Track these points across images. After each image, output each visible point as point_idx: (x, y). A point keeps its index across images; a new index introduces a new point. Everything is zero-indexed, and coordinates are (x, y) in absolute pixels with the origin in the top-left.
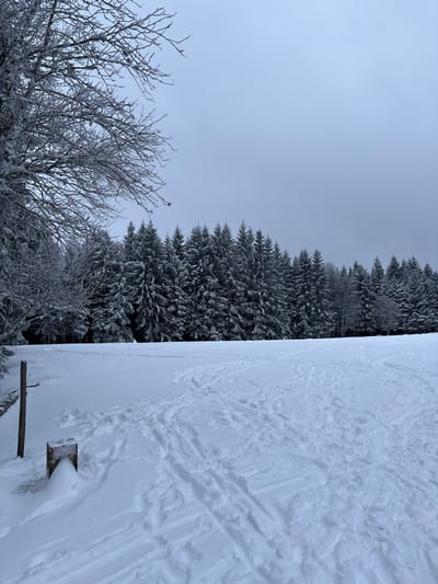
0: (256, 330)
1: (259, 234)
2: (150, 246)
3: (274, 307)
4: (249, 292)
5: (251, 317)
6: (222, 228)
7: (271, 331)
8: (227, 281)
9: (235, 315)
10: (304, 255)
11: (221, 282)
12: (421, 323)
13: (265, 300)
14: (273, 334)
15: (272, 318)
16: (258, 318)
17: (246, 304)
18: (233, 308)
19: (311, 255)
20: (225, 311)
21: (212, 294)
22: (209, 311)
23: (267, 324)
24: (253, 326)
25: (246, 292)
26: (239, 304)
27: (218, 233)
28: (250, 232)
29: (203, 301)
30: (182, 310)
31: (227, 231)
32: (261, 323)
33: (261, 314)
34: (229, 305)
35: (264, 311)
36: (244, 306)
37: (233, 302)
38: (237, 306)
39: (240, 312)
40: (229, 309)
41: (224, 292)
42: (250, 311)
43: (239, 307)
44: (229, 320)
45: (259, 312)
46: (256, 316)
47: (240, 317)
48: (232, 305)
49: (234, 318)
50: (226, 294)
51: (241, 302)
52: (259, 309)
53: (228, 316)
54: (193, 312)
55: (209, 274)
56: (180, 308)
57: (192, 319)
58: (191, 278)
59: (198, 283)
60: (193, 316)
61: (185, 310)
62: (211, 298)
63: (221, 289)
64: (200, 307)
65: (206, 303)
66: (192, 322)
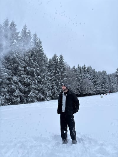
0: (31, 94)
1: (35, 35)
4: (28, 68)
5: (28, 85)
6: (10, 23)
7: (40, 94)
8: (11, 57)
9: (16, 83)
10: (55, 56)
12: (98, 91)
13: (38, 75)
14: (42, 96)
15: (42, 86)
16: (33, 86)
17: (26, 76)
18: (15, 78)
19: (58, 57)
20: (9, 79)
23: (38, 90)
24: (29, 91)
25: (25, 67)
28: (29, 33)
32: (35, 89)
33: (35, 84)
34: (12, 76)
35: (37, 81)
36: (24, 77)
37: (15, 74)
38: (18, 77)
39: (20, 81)
40: (12, 78)
41: (9, 65)
42: (27, 81)
43: (20, 78)
44: (11, 86)
45: (33, 82)
46: (32, 84)
47: (20, 84)
48: (14, 76)
49: (16, 85)
50: (10, 67)
51: (22, 74)
52: (34, 80)
53: (11, 84)
63: (7, 63)
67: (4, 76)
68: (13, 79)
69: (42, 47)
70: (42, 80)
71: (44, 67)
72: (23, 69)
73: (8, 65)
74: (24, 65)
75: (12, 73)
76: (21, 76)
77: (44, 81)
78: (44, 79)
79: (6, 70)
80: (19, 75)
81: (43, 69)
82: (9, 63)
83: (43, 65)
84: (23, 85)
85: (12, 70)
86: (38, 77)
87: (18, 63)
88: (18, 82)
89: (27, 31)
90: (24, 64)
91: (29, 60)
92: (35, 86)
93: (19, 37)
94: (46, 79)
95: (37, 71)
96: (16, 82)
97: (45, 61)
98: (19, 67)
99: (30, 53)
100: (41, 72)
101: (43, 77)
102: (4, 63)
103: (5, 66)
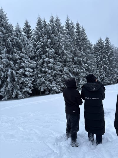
0: (81, 82)
1: (78, 24)
2: (2, 26)
3: (90, 67)
4: (75, 58)
5: (77, 74)
8: (60, 51)
9: (67, 73)
11: (57, 53)
16: (82, 74)
17: (74, 66)
20: (61, 71)
21: (50, 60)
22: (50, 71)
24: (79, 80)
25: (72, 58)
26: (69, 67)
27: (52, 22)
28: (72, 23)
29: (45, 65)
30: (29, 72)
31: (58, 20)
32: (84, 77)
33: (83, 72)
34: (63, 67)
35: (85, 70)
36: (73, 68)
37: (65, 65)
38: (68, 68)
39: (70, 71)
40: (63, 70)
41: (59, 59)
42: (76, 70)
43: (70, 68)
44: (64, 76)
45: (82, 70)
46: (81, 73)
47: (70, 74)
48: (65, 67)
49: (67, 75)
50: (60, 60)
51: (71, 65)
52: (82, 69)
53: (63, 74)
54: (39, 73)
55: (48, 47)
56: (28, 70)
57: (38, 78)
58: (36, 51)
59: (41, 53)
60: (39, 75)
61: (32, 72)
62: (51, 63)
63: (57, 57)
64: (44, 69)
65: (48, 66)
66: (39, 80)
67: (57, 68)
68: (65, 70)
69: (86, 35)
70: (90, 68)
71: (90, 55)
72: (71, 60)
74: (71, 56)
75: (62, 65)
77: (91, 68)
78: (92, 67)
79: (58, 63)
81: (90, 56)
83: (89, 53)
84: (73, 74)
85: (62, 63)
86: (85, 65)
87: (66, 55)
89: (70, 22)
91: (75, 50)
92: (83, 74)
93: (64, 30)
94: (93, 66)
95: (84, 59)
97: (90, 49)
98: (68, 59)
99: (75, 44)
100: (87, 60)
101: (90, 65)
102: (55, 57)
103: (56, 60)
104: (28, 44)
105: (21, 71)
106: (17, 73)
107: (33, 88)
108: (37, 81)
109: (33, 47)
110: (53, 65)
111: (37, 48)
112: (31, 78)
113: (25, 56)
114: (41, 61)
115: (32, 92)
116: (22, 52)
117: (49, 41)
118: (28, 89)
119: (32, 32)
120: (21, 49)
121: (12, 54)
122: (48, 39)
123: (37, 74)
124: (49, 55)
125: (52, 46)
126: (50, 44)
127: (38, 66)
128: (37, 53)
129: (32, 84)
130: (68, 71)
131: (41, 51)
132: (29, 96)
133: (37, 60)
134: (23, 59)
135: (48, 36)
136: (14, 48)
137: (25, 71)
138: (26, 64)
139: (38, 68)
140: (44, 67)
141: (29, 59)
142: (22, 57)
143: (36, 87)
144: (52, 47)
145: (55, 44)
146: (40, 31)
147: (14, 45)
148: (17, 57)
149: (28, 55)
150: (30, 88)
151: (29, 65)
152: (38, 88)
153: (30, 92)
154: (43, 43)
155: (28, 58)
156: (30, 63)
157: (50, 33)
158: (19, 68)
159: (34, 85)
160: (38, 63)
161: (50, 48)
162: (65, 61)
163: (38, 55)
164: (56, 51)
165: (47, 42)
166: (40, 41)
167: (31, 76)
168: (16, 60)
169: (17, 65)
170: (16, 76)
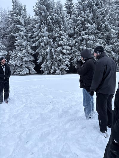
2: (43, 3)
8: (103, 26)
9: (109, 52)
11: (99, 28)
21: (90, 37)
26: (113, 44)
29: (84, 42)
30: (67, 49)
34: (105, 45)
36: (117, 45)
37: (108, 43)
38: (111, 45)
39: (113, 50)
40: (104, 47)
43: (113, 46)
47: (113, 53)
48: (107, 45)
49: (109, 54)
50: (102, 36)
51: (115, 42)
54: (77, 51)
55: (89, 22)
56: (65, 48)
57: (76, 56)
58: (75, 27)
59: (81, 30)
60: (76, 54)
61: (70, 50)
62: (90, 40)
63: (99, 33)
64: (81, 47)
65: (86, 44)
66: (76, 58)
68: (106, 48)
72: (116, 36)
73: (101, 34)
74: (117, 32)
75: (104, 42)
76: (114, 43)
79: (99, 40)
80: (112, 43)
82: (101, 32)
84: (116, 53)
85: (104, 39)
87: (110, 30)
88: (111, 50)
90: (117, 30)
96: (108, 50)
98: (112, 35)
102: (96, 33)
103: (98, 36)
104: (67, 20)
105: (59, 49)
106: (55, 51)
107: (70, 66)
108: (74, 59)
109: (73, 23)
110: (93, 42)
111: (77, 24)
112: (69, 56)
113: (64, 34)
114: (80, 38)
115: (68, 70)
116: (60, 30)
117: (91, 15)
118: (64, 67)
119: (73, 6)
120: (60, 27)
121: (52, 32)
122: (90, 12)
123: (74, 52)
124: (89, 31)
125: (94, 20)
126: (92, 19)
127: (76, 44)
128: (77, 30)
129: (69, 62)
130: (110, 49)
131: (82, 27)
132: (66, 73)
133: (76, 37)
134: (62, 37)
135: (90, 9)
136: (54, 26)
137: (63, 49)
138: (64, 41)
139: (76, 45)
140: (82, 45)
141: (68, 36)
142: (61, 35)
143: (73, 65)
144: (94, 22)
145: (98, 18)
146: (81, 5)
147: (54, 22)
148: (56, 35)
149: (67, 32)
150: (67, 65)
151: (67, 43)
152: (75, 66)
153: (66, 69)
154: (84, 18)
155: (66, 36)
156: (69, 40)
157: (93, 5)
158: (57, 46)
159: (71, 63)
160: (77, 40)
161: (91, 23)
162: (109, 37)
163: (77, 32)
164: (98, 26)
165: (88, 16)
166: (81, 16)
167: (69, 54)
168: (55, 38)
169: (56, 43)
170: (55, 54)
